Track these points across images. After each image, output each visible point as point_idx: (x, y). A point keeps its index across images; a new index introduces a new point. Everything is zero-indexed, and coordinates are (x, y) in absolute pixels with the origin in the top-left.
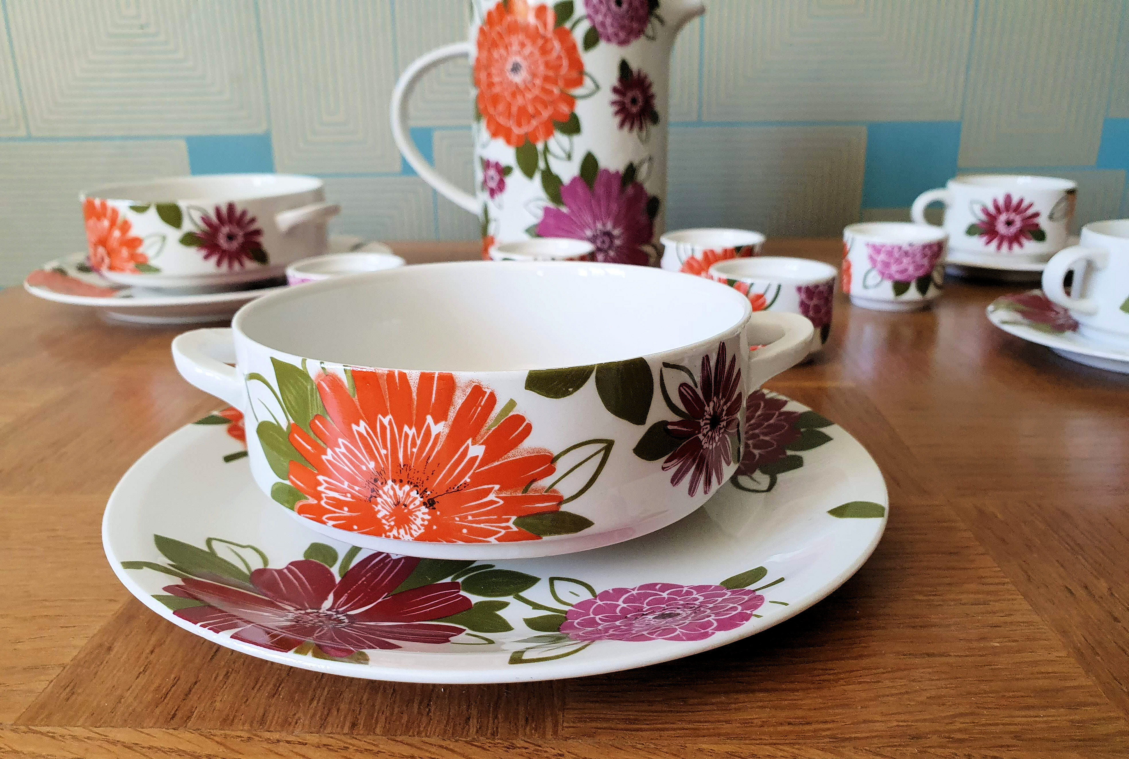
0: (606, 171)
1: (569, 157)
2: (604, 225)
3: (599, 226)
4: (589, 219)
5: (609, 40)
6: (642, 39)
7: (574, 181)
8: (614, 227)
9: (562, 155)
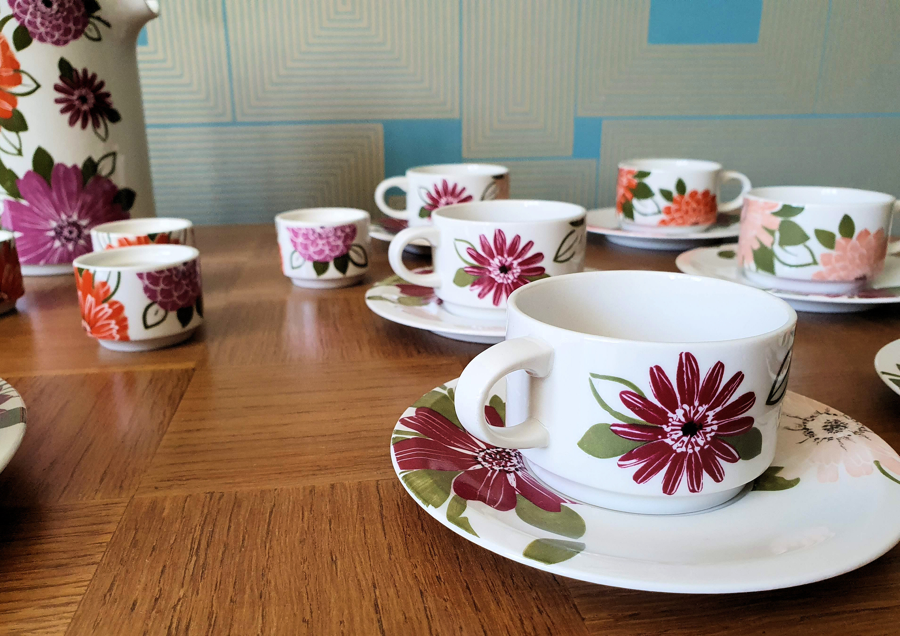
0: (61, 165)
1: (20, 153)
2: (69, 217)
3: (64, 217)
4: (52, 211)
5: (42, 39)
6: (83, 39)
7: (28, 174)
8: (80, 217)
9: (16, 152)
